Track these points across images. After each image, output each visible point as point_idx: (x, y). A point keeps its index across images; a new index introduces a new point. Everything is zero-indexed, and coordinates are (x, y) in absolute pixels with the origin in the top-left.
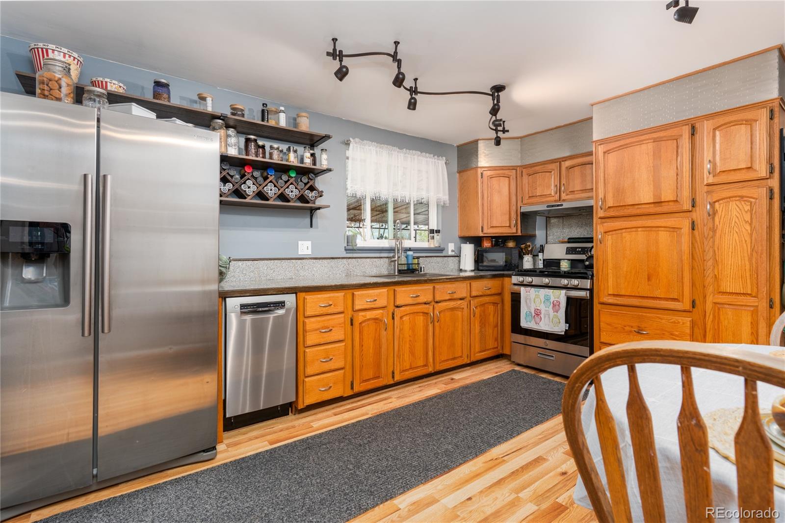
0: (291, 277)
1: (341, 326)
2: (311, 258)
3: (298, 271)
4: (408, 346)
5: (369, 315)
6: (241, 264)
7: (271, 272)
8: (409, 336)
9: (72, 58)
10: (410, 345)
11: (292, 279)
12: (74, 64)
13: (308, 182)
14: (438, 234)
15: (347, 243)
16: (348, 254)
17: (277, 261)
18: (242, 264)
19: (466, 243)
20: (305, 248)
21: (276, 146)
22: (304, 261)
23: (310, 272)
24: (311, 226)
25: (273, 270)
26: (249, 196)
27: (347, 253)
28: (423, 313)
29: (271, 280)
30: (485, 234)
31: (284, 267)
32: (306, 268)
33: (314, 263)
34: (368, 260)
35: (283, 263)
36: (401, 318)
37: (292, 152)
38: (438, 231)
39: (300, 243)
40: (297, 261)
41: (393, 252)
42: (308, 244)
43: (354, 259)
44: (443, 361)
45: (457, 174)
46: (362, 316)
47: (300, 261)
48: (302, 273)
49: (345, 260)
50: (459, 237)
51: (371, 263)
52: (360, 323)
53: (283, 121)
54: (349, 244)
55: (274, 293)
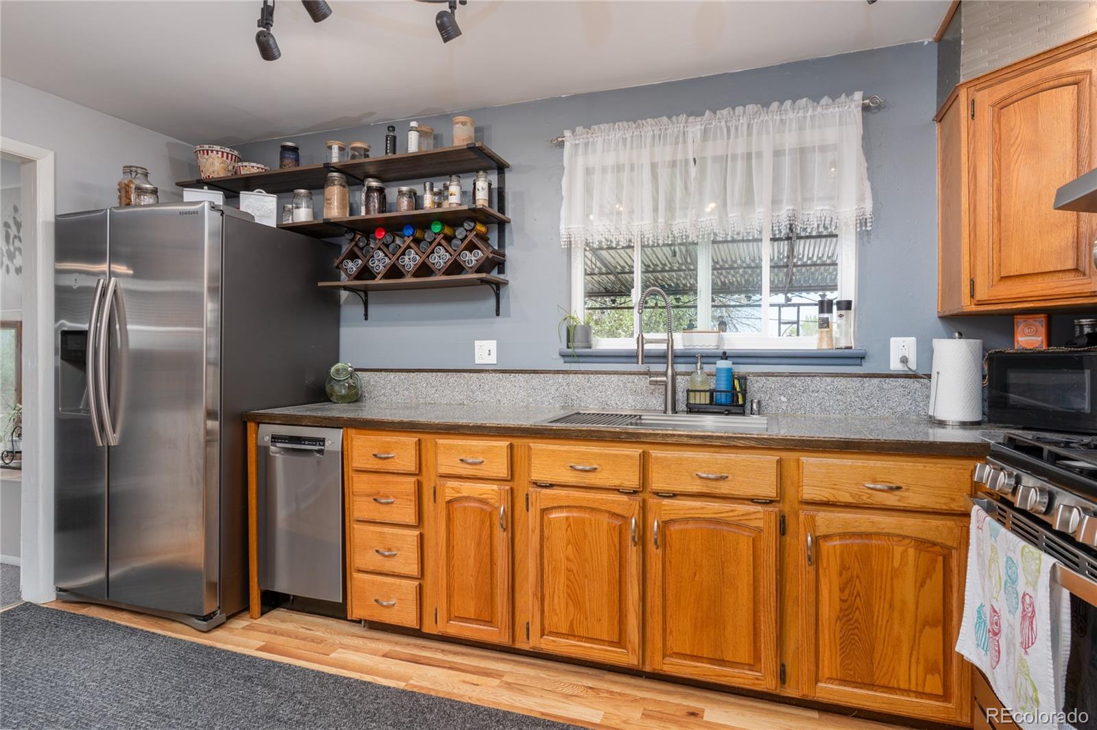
0: (461, 402)
1: (408, 497)
2: (495, 371)
3: (473, 393)
4: (562, 579)
5: (468, 489)
6: (392, 377)
7: (433, 392)
8: (568, 559)
9: (215, 152)
10: (569, 580)
11: (464, 404)
12: (218, 157)
13: (466, 236)
14: (843, 312)
15: (568, 341)
16: (566, 364)
17: (440, 374)
18: (394, 377)
19: (952, 337)
20: (485, 352)
21: (404, 189)
22: (483, 375)
23: (492, 395)
24: (498, 314)
25: (435, 389)
26: (379, 273)
27: (565, 362)
28: (609, 512)
29: (432, 404)
30: (980, 303)
31: (450, 385)
32: (487, 387)
33: (500, 380)
34: (614, 378)
35: (449, 377)
36: (544, 511)
37: (428, 192)
38: (844, 306)
39: (477, 343)
40: (471, 374)
41: (661, 360)
42: (492, 345)
43: (580, 376)
44: (676, 653)
45: (937, 126)
46: (453, 488)
47: (476, 375)
48: (479, 396)
49: (561, 375)
50: (940, 317)
51: (621, 384)
52: (449, 502)
53: (413, 144)
54: (570, 344)
55: (309, 424)
